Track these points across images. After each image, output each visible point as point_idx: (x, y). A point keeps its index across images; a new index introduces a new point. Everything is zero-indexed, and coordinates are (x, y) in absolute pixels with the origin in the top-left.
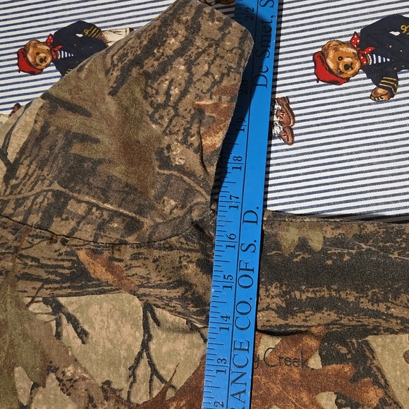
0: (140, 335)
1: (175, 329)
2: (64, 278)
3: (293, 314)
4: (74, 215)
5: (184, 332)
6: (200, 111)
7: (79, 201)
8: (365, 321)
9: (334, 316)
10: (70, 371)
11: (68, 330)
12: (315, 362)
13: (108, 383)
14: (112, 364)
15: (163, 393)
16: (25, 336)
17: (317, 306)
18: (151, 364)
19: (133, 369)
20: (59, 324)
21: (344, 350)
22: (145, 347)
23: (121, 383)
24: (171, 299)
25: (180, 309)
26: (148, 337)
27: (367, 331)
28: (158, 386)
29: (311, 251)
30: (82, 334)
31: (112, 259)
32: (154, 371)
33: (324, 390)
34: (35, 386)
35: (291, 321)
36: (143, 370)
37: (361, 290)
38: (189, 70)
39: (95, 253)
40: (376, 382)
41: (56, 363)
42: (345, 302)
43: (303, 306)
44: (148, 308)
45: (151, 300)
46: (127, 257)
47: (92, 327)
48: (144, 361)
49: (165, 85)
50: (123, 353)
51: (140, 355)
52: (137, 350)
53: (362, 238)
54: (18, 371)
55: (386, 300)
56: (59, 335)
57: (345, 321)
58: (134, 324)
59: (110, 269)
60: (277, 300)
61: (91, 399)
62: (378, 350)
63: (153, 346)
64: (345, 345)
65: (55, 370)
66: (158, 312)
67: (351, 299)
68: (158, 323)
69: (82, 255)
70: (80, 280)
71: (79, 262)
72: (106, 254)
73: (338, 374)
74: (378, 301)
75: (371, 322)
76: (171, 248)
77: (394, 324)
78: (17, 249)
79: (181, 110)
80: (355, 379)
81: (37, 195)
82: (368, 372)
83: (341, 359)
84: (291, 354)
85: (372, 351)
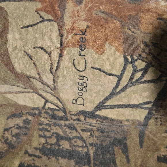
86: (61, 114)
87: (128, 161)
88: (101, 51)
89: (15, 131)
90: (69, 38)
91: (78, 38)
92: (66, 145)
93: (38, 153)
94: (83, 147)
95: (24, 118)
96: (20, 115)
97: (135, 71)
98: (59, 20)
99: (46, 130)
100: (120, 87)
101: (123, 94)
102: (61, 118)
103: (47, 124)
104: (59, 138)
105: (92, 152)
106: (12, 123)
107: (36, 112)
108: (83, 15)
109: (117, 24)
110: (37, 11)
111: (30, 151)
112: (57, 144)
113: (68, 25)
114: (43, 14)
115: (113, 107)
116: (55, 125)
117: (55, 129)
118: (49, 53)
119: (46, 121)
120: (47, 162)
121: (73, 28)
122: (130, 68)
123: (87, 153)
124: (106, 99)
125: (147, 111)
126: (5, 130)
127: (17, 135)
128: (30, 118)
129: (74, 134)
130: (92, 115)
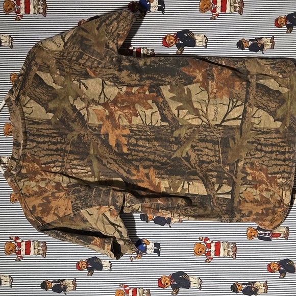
0: (101, 87)
1: (111, 85)
2: (83, 75)
3: (142, 81)
4: (85, 59)
5: (113, 86)
6: (119, 34)
7: (86, 55)
8: (159, 82)
9: (152, 81)
10: (83, 96)
11: (82, 86)
12: (147, 93)
13: (93, 99)
14: (94, 95)
15: (107, 101)
16: (71, 88)
17: (148, 78)
18: (104, 94)
19: (100, 96)
20: (80, 85)
21: (154, 90)
22: (103, 90)
23: (97, 99)
24: (109, 78)
25: (112, 80)
26: (103, 88)
27: (160, 85)
28: (106, 100)
29: (147, 65)
30: (86, 87)
31: (95, 71)
32: (105, 96)
33: (149, 99)
34: (74, 100)
35: (141, 83)
36: (102, 96)
37: (159, 75)
38: (118, 24)
39: (91, 69)
40: (162, 97)
41: (80, 95)
42: (155, 78)
43: (144, 79)
44: (103, 81)
45: (104, 79)
46: (98, 71)
47: (89, 85)
48: (103, 94)
49: (111, 28)
50: (97, 92)
51: (101, 92)
52: (101, 91)
53: (160, 61)
54: (70, 97)
55: (165, 77)
56: (80, 88)
57: (155, 82)
58: (100, 84)
59: (94, 73)
60: (138, 78)
61: (89, 102)
62: (162, 89)
63: (104, 90)
64: (155, 88)
65: (80, 96)
66: (106, 81)
67: (156, 77)
68: (106, 84)
69: (88, 69)
70: (87, 76)
71: (87, 71)
72: (93, 69)
73: (153, 95)
74: (163, 78)
75: (161, 83)
76: (110, 68)
77: (166, 83)
78: (70, 66)
79: (114, 34)
80: (157, 97)
81: (75, 52)
82: (160, 95)
83: (154, 92)
84: (141, 91)
85: (161, 90)
86: (208, 126)
87: (235, 143)
88: (221, 98)
89: (189, 134)
90: (211, 96)
91: (214, 95)
92: (209, 138)
93: (198, 141)
94: (216, 138)
95: (193, 129)
96: (191, 128)
97: (233, 102)
98: (207, 89)
99: (201, 133)
100: (229, 110)
101: (231, 113)
102: (208, 128)
103: (202, 131)
104: (206, 135)
105: (220, 141)
106: (188, 131)
107: (198, 127)
108: (215, 86)
109: (226, 88)
110: (199, 87)
111: (195, 141)
112: (205, 137)
113: (210, 92)
114: (201, 88)
115: (228, 120)
116: (205, 131)
117: (205, 133)
118: (205, 101)
119: (202, 130)
120: (202, 145)
121: (212, 92)
122: (231, 102)
123: (218, 141)
124: (224, 118)
125: (241, 121)
126: (186, 134)
127: (190, 135)
128: (196, 129)
129: (212, 134)
130: (220, 125)
